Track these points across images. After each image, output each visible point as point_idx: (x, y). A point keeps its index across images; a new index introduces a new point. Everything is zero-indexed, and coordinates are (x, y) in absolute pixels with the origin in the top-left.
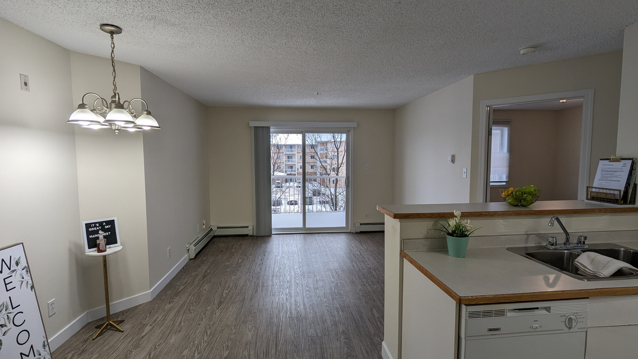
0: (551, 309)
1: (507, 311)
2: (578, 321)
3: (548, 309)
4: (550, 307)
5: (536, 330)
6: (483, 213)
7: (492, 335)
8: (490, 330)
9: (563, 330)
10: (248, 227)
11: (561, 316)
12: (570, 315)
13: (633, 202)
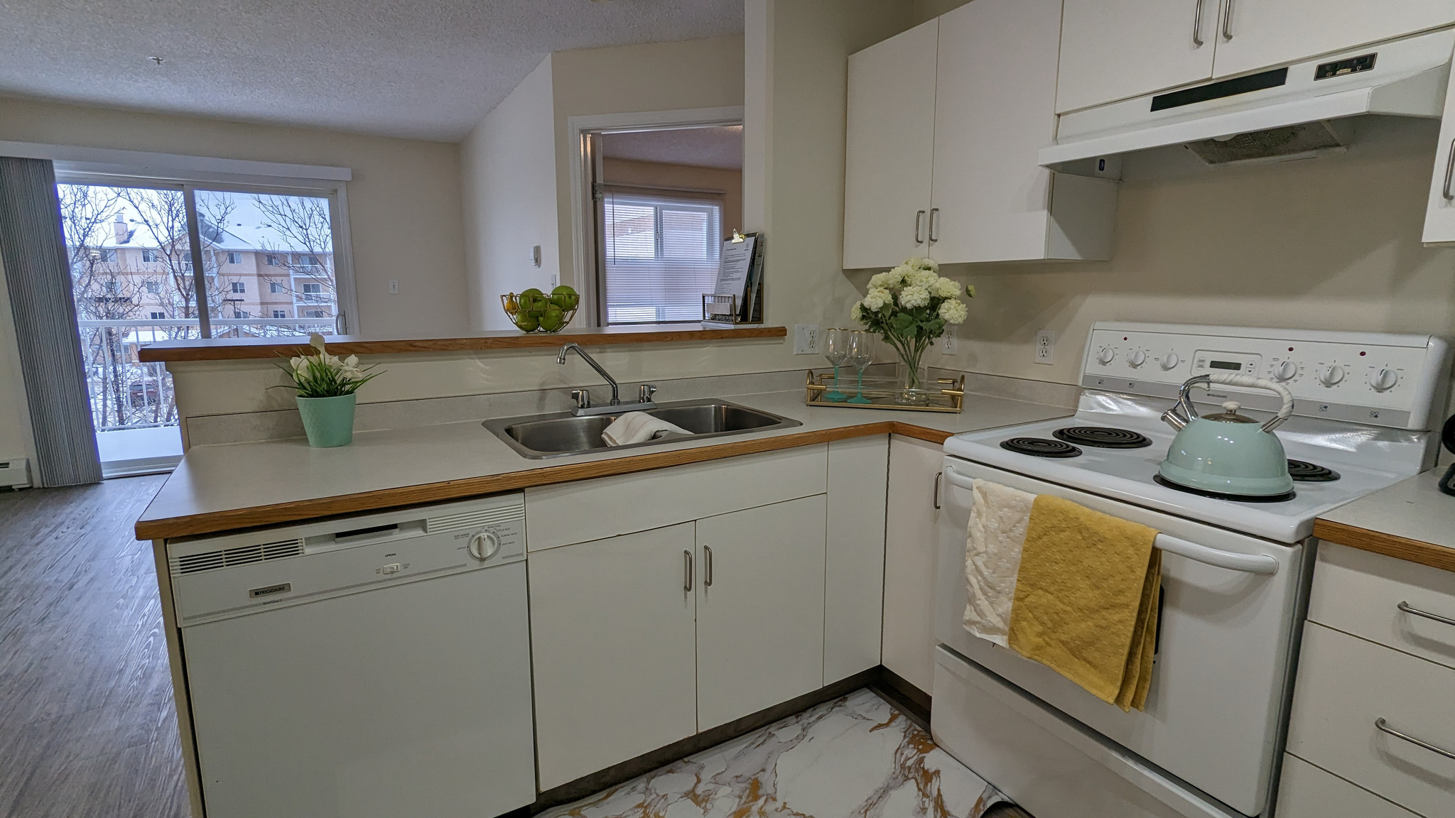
0: (428, 524)
1: (302, 546)
2: (502, 543)
3: (422, 524)
4: (425, 520)
5: (395, 575)
6: (418, 344)
7: (265, 604)
8: (257, 593)
9: (465, 565)
10: (8, 464)
11: (457, 537)
12: (480, 532)
13: (759, 318)
